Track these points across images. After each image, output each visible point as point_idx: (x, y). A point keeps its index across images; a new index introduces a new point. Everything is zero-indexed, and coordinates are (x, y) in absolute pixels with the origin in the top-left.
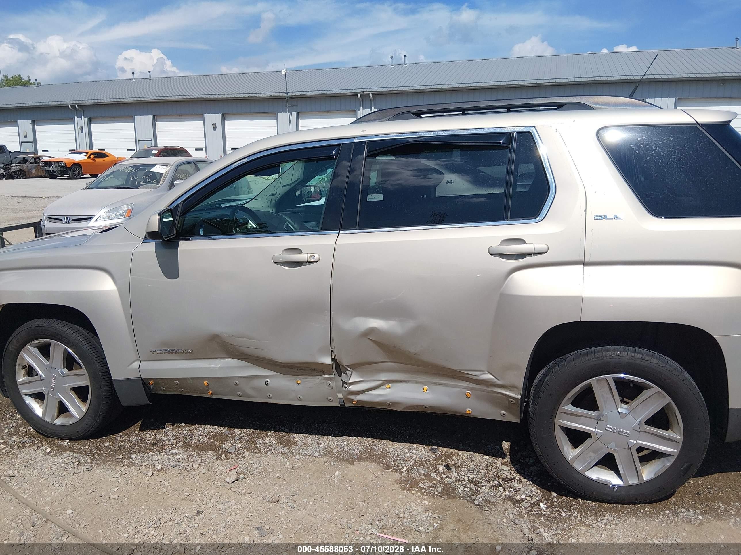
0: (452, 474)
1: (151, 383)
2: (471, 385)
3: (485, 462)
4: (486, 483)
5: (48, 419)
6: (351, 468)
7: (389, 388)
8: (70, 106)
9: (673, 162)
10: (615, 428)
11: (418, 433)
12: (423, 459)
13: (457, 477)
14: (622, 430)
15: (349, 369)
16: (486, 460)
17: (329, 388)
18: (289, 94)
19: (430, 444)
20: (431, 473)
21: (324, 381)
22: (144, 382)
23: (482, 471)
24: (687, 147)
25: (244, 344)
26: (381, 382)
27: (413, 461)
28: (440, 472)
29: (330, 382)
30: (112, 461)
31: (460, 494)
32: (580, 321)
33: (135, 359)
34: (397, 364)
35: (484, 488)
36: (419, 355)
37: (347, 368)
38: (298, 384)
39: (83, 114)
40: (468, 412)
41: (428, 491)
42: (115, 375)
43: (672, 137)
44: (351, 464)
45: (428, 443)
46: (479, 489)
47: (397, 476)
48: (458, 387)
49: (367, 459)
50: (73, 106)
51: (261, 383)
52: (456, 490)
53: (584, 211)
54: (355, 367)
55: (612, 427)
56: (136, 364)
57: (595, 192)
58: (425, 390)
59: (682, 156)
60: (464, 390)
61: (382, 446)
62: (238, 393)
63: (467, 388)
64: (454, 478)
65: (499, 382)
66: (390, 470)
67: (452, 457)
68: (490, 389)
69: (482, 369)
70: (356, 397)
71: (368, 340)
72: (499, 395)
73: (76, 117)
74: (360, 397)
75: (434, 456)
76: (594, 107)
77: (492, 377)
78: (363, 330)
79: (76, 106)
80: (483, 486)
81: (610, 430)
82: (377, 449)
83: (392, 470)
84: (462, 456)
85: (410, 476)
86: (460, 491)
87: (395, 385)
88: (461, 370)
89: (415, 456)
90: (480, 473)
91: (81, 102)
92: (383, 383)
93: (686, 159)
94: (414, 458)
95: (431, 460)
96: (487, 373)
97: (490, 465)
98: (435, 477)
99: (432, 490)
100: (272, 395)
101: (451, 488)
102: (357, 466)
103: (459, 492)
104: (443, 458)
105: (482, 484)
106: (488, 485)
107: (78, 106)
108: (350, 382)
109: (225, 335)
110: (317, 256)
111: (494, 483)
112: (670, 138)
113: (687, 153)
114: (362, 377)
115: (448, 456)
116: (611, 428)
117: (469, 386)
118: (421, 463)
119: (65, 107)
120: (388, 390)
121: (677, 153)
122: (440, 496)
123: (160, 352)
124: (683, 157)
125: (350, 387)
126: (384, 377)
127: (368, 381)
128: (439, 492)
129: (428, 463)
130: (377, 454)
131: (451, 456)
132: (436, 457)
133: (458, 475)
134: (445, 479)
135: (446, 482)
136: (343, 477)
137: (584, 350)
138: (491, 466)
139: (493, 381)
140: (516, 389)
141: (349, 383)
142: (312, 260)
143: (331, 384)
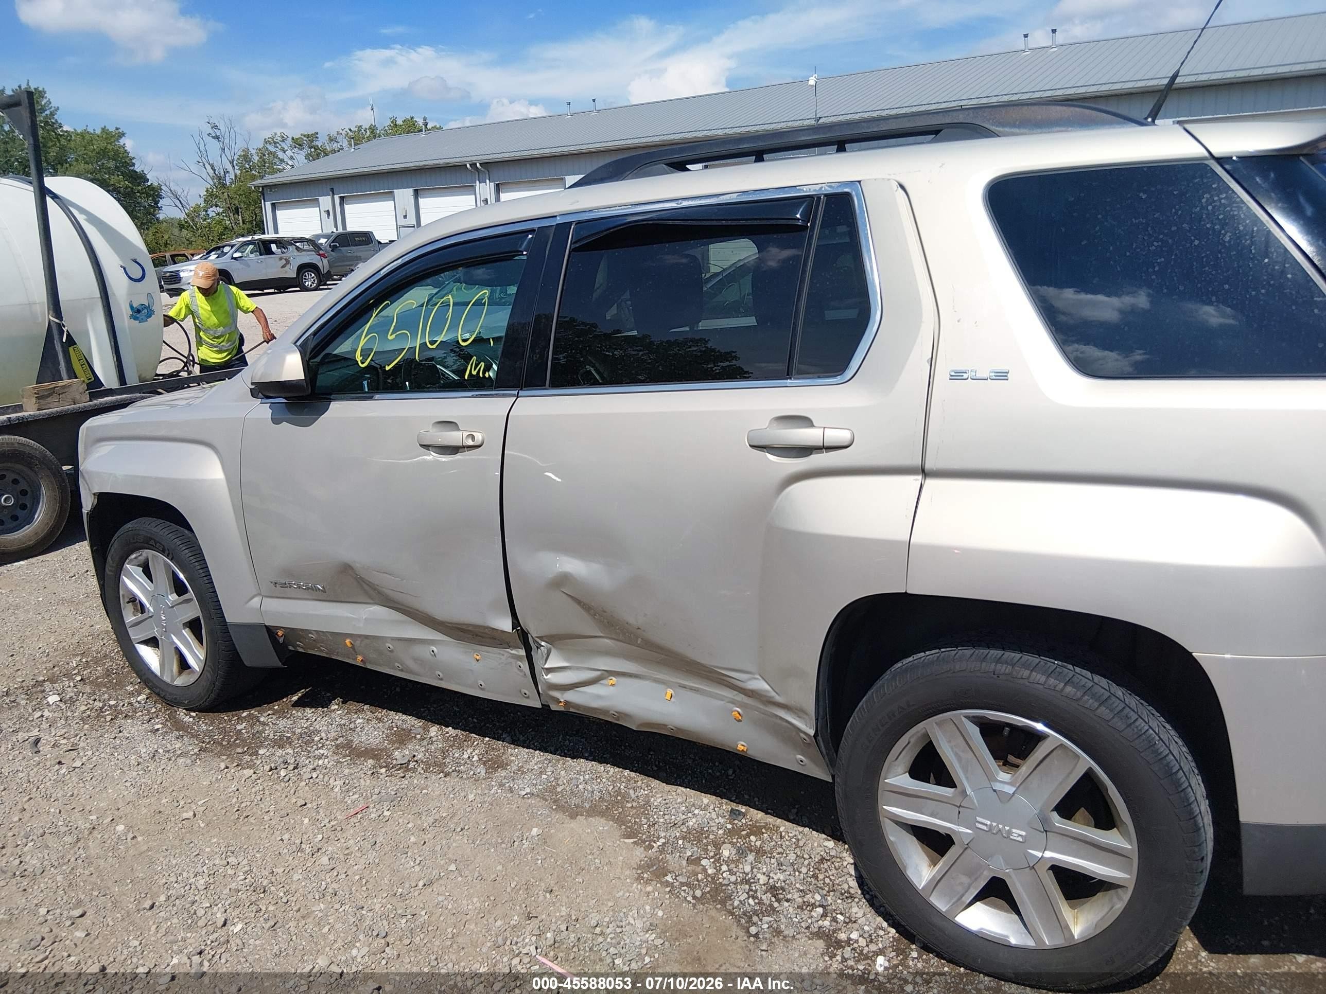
0: (741, 866)
1: (280, 633)
2: (741, 697)
3: (822, 853)
4: (796, 896)
5: (166, 679)
6: (568, 825)
7: (612, 685)
8: (468, 166)
9: (1139, 250)
10: (994, 824)
11: (728, 775)
12: (705, 829)
13: (748, 874)
14: (1007, 828)
15: (543, 643)
16: (826, 849)
17: (519, 672)
18: (821, 121)
19: (737, 801)
20: (704, 858)
21: (512, 660)
22: (271, 631)
23: (804, 870)
24: (1176, 213)
25: (386, 583)
26: (599, 673)
27: (685, 830)
28: (722, 858)
29: (520, 663)
30: (229, 756)
31: (733, 909)
32: (906, 593)
33: (254, 593)
34: (613, 641)
35: (786, 904)
36: (644, 631)
37: (540, 641)
38: (478, 661)
39: (487, 177)
40: (740, 748)
41: (676, 892)
42: (229, 618)
43: (1145, 192)
44: (571, 818)
45: (733, 799)
46: (776, 904)
47: (639, 853)
48: (721, 698)
49: (602, 814)
50: (473, 165)
51: (423, 652)
52: (731, 900)
53: (928, 361)
54: (554, 639)
55: (989, 823)
56: (257, 600)
57: (959, 321)
58: (668, 697)
59: (1161, 236)
60: (731, 705)
61: (646, 792)
62: (397, 664)
63: (733, 702)
64: (741, 875)
65: (778, 699)
66: (632, 840)
67: (763, 833)
68: (767, 709)
69: (749, 669)
70: (562, 694)
71: (564, 595)
72: (785, 724)
73: (477, 182)
74: (570, 696)
75: (729, 826)
76: (999, 132)
77: (767, 687)
78: (551, 576)
79: (478, 165)
80: (788, 900)
81: (984, 828)
82: (633, 796)
83: (635, 840)
84: (783, 834)
85: (661, 857)
86: (736, 903)
87: (622, 680)
88: (715, 667)
89: (694, 820)
90: (797, 873)
91: (485, 158)
92: (602, 674)
93: (1170, 241)
94: (691, 823)
95: (721, 832)
96: (758, 677)
97: (829, 860)
98: (707, 867)
99: (684, 891)
100: (443, 673)
101: (725, 893)
102: (580, 825)
103: (732, 905)
104: (744, 833)
105: (789, 896)
106: (799, 899)
107: (480, 164)
108: (547, 666)
109: (358, 565)
110: (479, 437)
111: (813, 898)
112: (1141, 194)
113: (1174, 228)
114: (567, 660)
115: (756, 830)
116: (986, 825)
117: (736, 698)
118: (697, 836)
119: (461, 167)
120: (612, 688)
121: (1153, 228)
122: (694, 905)
123: (284, 585)
124: (1165, 239)
125: (549, 676)
126: (604, 663)
127: (578, 668)
128: (694, 897)
129: (711, 837)
130: (630, 805)
131: (764, 830)
132: (733, 828)
133: (752, 870)
134: (722, 874)
135: (721, 880)
136: (544, 839)
137: (937, 651)
138: (829, 863)
139: (769, 695)
140: (805, 716)
141: (547, 669)
142: (470, 443)
143: (522, 666)
